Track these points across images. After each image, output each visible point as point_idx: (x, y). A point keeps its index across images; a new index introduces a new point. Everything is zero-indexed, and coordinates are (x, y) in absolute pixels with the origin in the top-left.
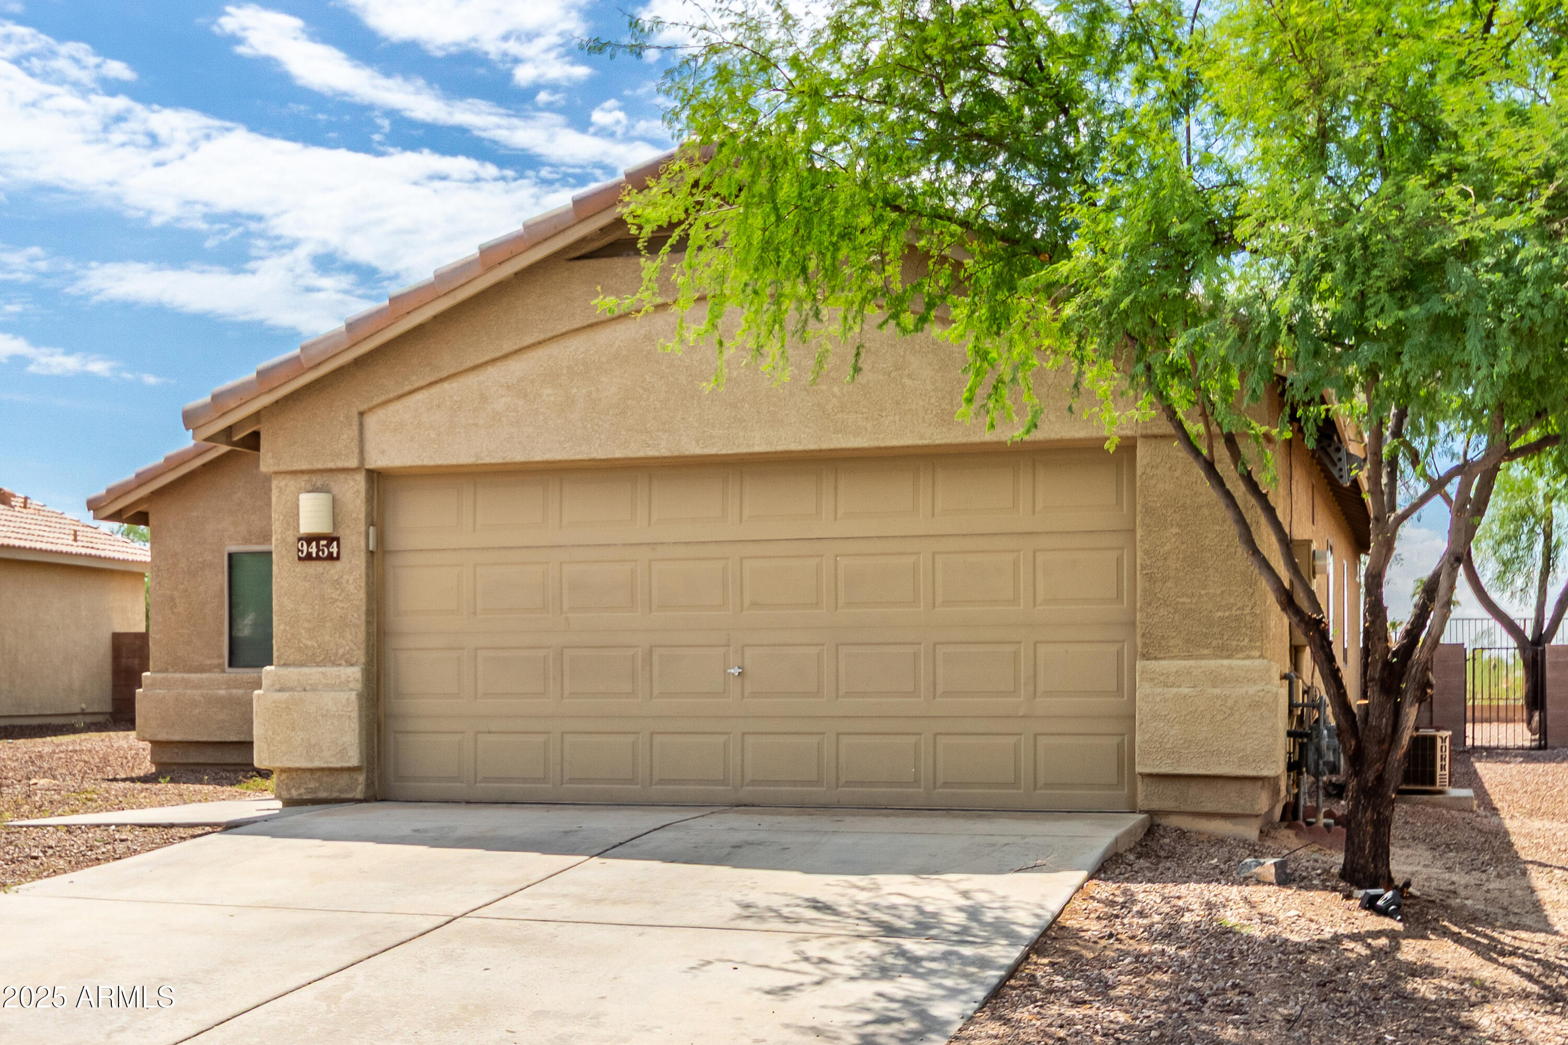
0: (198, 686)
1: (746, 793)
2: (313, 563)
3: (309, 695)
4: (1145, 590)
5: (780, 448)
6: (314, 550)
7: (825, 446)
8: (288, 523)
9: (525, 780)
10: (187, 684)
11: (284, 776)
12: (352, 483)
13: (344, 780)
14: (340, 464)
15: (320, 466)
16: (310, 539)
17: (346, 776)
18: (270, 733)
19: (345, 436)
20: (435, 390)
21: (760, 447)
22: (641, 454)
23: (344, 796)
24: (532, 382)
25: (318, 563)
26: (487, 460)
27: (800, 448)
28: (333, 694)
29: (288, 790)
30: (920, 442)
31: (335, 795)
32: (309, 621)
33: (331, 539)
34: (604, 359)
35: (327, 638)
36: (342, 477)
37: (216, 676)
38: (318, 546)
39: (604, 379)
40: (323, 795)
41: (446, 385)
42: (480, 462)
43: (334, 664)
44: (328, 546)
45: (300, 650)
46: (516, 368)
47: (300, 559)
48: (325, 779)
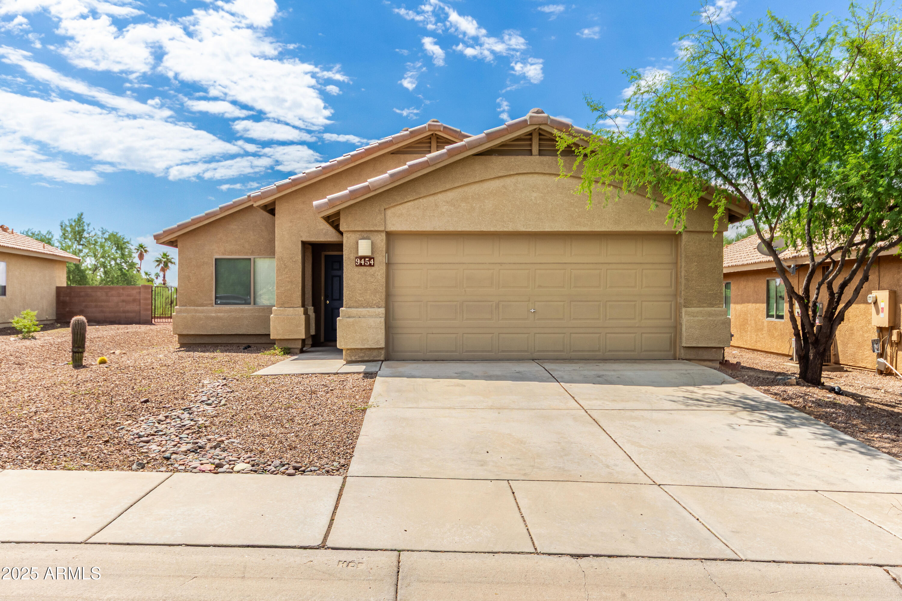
0: (202, 312)
1: (536, 355)
2: (362, 267)
3: (363, 319)
4: (685, 284)
5: (555, 230)
6: (363, 262)
7: (572, 230)
8: (351, 251)
9: (447, 351)
10: (196, 311)
11: (348, 351)
12: (380, 236)
13: (375, 353)
14: (376, 229)
15: (367, 229)
16: (361, 258)
17: (376, 351)
18: (345, 334)
19: (379, 218)
20: (416, 202)
21: (547, 229)
22: (501, 230)
23: (375, 359)
24: (457, 201)
25: (365, 267)
26: (438, 230)
27: (563, 230)
28: (373, 319)
29: (351, 357)
30: (608, 230)
31: (371, 359)
32: (360, 290)
33: (370, 258)
34: (486, 194)
35: (368, 297)
36: (375, 233)
37: (210, 308)
38: (364, 261)
39: (486, 201)
40: (366, 359)
41: (421, 200)
42: (435, 230)
43: (371, 307)
44: (369, 261)
45: (356, 301)
46: (450, 195)
47: (356, 266)
48: (367, 352)
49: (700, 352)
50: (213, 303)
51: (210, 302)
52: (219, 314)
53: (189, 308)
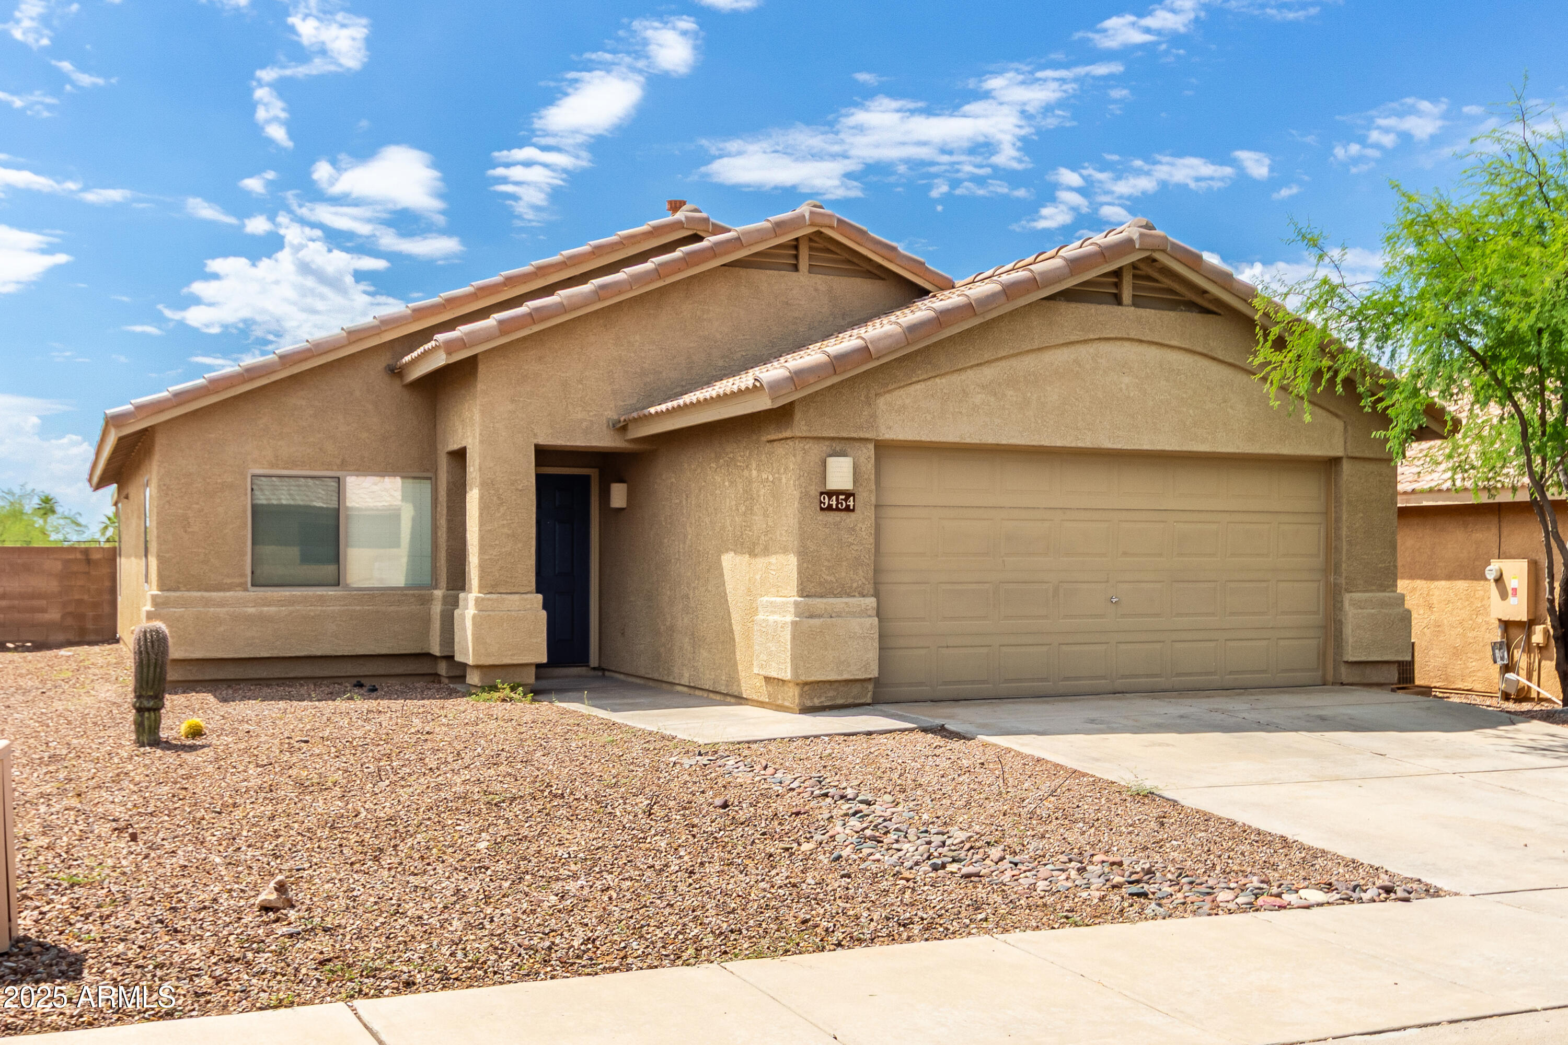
0: (221, 604)
1: (1119, 684)
2: (832, 513)
3: (840, 620)
4: (1347, 550)
5: (1159, 448)
6: (834, 503)
7: (1185, 448)
8: (811, 479)
9: (973, 682)
10: (207, 603)
11: (806, 688)
12: (865, 451)
13: (856, 689)
14: (862, 435)
15: (845, 435)
16: (830, 494)
17: (858, 685)
18: (806, 652)
19: (866, 413)
20: (929, 383)
21: (1146, 447)
22: (1073, 445)
23: (857, 701)
24: (1000, 384)
25: (837, 513)
26: (968, 440)
27: (1170, 449)
28: (858, 620)
29: (812, 699)
30: (1237, 451)
31: (850, 701)
32: (829, 561)
33: (848, 495)
34: (1047, 373)
35: (843, 574)
36: (857, 444)
38: (837, 500)
39: (1049, 388)
40: (840, 701)
41: (937, 380)
42: (963, 441)
43: (849, 595)
44: (846, 500)
45: (820, 584)
46: (989, 373)
47: (822, 509)
48: (841, 689)
49: (1368, 670)
50: (246, 583)
51: (237, 580)
52: (266, 609)
53: (187, 594)
